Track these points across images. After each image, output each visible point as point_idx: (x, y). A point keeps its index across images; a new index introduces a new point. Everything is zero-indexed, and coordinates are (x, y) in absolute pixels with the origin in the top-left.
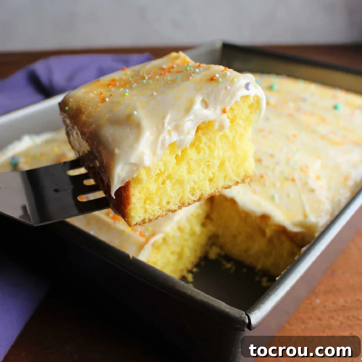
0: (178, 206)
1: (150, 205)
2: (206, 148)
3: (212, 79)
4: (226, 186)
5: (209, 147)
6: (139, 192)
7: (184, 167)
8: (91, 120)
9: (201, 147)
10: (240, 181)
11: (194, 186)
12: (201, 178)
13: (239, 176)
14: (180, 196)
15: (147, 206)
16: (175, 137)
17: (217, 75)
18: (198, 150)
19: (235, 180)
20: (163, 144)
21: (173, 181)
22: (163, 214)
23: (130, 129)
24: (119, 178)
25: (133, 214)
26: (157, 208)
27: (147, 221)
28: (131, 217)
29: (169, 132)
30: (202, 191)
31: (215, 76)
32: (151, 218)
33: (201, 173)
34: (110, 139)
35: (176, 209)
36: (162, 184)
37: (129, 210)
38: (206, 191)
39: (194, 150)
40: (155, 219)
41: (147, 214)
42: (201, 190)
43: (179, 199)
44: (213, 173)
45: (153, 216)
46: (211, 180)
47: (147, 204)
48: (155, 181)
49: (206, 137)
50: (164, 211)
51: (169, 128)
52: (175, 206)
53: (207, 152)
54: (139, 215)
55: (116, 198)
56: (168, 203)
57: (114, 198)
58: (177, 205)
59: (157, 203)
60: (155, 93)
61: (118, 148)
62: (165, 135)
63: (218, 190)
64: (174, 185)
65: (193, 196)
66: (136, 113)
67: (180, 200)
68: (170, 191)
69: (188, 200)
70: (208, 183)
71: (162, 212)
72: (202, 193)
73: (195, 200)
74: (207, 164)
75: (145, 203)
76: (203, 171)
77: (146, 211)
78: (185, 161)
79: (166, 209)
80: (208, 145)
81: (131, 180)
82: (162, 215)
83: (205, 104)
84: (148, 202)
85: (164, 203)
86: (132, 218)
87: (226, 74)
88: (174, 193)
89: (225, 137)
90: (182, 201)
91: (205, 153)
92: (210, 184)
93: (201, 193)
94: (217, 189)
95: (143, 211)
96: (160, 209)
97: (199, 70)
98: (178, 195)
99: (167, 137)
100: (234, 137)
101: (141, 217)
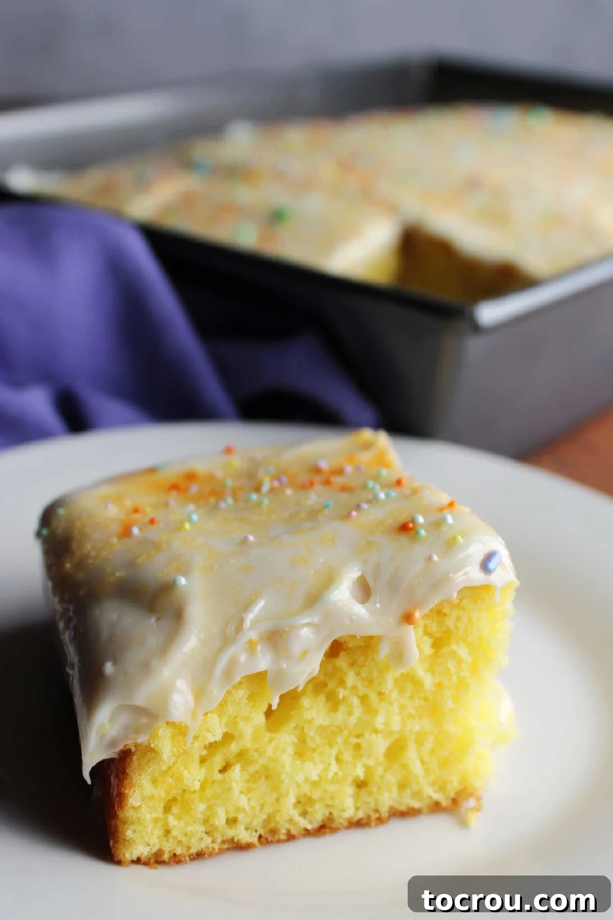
0: (258, 834)
1: (179, 818)
2: (355, 701)
3: (406, 528)
4: (403, 808)
5: (364, 699)
6: (154, 782)
7: (286, 738)
8: (80, 576)
9: (341, 696)
10: (444, 803)
11: (309, 794)
12: (330, 775)
13: (442, 789)
14: (268, 810)
15: (172, 821)
16: (263, 662)
17: (421, 519)
18: (333, 702)
19: (430, 798)
20: (228, 673)
21: (252, 769)
22: (213, 848)
23: (158, 619)
24: (102, 736)
25: (129, 833)
26: (200, 829)
27: (166, 857)
28: (125, 840)
29: (251, 647)
30: (331, 810)
31: (413, 521)
32: (179, 851)
33: (334, 762)
34: (105, 635)
35: (250, 840)
36: (221, 771)
37: (121, 820)
38: (343, 811)
39: (322, 698)
40: (189, 856)
41: (171, 840)
42: (327, 806)
43: (265, 817)
44: (368, 770)
45: (185, 849)
46: (360, 785)
47: (173, 814)
48: (203, 760)
49: (358, 674)
50: (219, 840)
51: (253, 635)
52: (251, 833)
53: (358, 712)
54: (146, 840)
55: (92, 782)
56: (232, 822)
57: (89, 782)
58: (256, 831)
59: (199, 816)
60: (251, 538)
61: (115, 663)
62: (237, 651)
63: (377, 815)
64: (254, 778)
65: (305, 817)
66: (182, 581)
67: (267, 821)
68: (241, 792)
69: (287, 826)
70: (350, 790)
71: (213, 842)
72: (330, 813)
73: (309, 827)
74: (353, 740)
75: (167, 809)
76: (337, 760)
77: (167, 832)
78: (292, 724)
79: (223, 836)
80: (361, 694)
81: (133, 750)
82: (211, 850)
83: (365, 591)
84: (175, 810)
85: (220, 820)
86: (126, 844)
87: (444, 519)
88: (249, 799)
89: (411, 680)
90: (272, 825)
91: (350, 713)
92: (356, 797)
93: (327, 814)
94: (377, 811)
95: (158, 832)
96: (207, 833)
97: (387, 495)
98: (262, 806)
99: (243, 658)
100: (439, 685)
101: (151, 843)
